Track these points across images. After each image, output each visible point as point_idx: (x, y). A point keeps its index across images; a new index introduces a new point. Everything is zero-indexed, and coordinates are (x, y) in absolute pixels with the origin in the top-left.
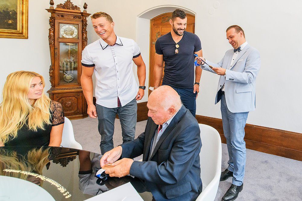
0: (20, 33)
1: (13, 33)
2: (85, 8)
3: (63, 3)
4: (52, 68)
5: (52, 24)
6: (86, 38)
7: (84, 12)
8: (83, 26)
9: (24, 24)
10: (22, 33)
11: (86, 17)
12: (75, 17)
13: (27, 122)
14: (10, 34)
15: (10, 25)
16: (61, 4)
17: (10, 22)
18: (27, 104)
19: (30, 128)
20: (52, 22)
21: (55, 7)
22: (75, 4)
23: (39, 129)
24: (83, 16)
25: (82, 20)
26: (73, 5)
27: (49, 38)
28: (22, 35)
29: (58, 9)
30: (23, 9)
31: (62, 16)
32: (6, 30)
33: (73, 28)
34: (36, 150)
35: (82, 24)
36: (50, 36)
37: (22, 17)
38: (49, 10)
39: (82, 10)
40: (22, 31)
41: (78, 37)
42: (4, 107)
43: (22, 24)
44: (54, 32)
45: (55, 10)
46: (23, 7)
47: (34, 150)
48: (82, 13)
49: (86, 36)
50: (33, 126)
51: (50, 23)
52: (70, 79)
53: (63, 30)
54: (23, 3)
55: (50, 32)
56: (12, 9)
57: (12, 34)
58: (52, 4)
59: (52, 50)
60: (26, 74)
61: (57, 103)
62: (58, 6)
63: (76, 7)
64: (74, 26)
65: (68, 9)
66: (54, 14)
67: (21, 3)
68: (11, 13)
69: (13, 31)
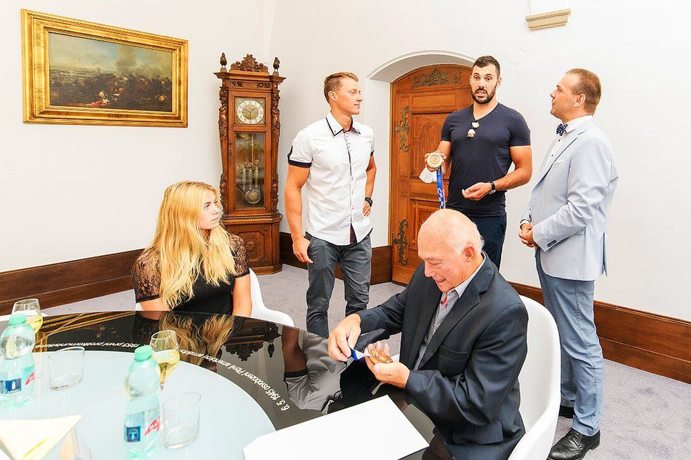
0: (175, 118)
1: (166, 118)
2: (276, 66)
3: (241, 60)
4: (224, 180)
5: (224, 99)
6: (278, 122)
7: (275, 75)
8: (272, 100)
9: (182, 101)
10: (179, 118)
11: (277, 83)
12: (260, 84)
13: (202, 270)
14: (162, 120)
15: (162, 103)
16: (238, 63)
17: (162, 98)
18: (198, 238)
19: (208, 281)
20: (224, 95)
21: (228, 68)
22: (259, 61)
23: (221, 282)
24: (272, 82)
25: (272, 90)
26: (256, 63)
27: (220, 125)
28: (179, 121)
29: (233, 72)
30: (180, 76)
31: (240, 84)
32: (157, 113)
33: (258, 105)
34: (217, 319)
35: (272, 98)
36: (221, 122)
37: (179, 89)
38: (219, 75)
39: (271, 71)
40: (179, 114)
41: (265, 122)
42: (166, 243)
43: (180, 101)
44: (227, 114)
45: (229, 74)
46: (180, 72)
47: (214, 319)
48: (270, 77)
49: (278, 119)
50: (212, 277)
51: (221, 96)
52: (256, 200)
53: (241, 110)
54: (180, 64)
55: (220, 114)
56: (164, 76)
57: (165, 120)
58: (224, 62)
59: (225, 146)
60: (194, 186)
61: (238, 237)
62: (233, 66)
63: (261, 65)
64: (259, 102)
65: (248, 70)
66: (227, 81)
67: (178, 64)
68: (163, 82)
69: (167, 114)
